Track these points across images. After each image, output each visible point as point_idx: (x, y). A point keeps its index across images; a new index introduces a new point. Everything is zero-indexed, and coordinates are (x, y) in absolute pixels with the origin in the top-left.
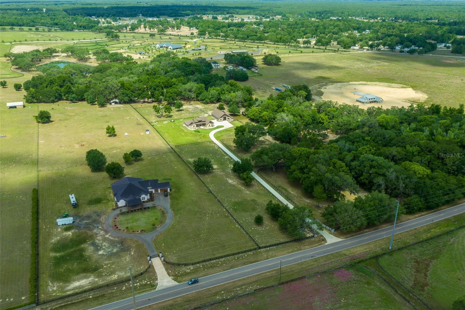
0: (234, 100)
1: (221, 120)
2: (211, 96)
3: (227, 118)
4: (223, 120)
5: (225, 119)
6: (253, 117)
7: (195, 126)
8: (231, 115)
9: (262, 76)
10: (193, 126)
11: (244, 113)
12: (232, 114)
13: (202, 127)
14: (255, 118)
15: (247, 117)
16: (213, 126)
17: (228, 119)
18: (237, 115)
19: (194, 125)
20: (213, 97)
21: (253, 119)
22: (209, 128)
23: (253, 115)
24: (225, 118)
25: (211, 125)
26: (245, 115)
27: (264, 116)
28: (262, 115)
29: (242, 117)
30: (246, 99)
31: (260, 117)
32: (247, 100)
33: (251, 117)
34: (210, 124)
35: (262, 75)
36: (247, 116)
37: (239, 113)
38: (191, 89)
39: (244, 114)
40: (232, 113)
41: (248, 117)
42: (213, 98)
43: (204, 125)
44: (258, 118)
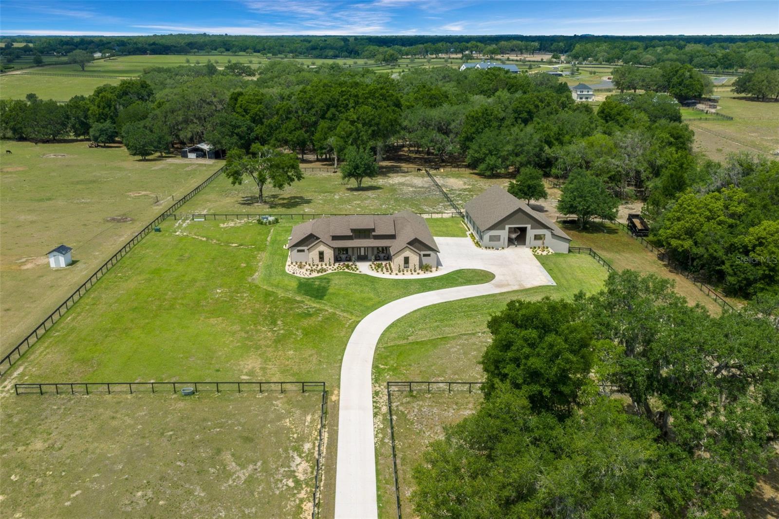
0: (599, 163)
1: (497, 238)
2: (510, 147)
3: (531, 233)
4: (511, 242)
5: (519, 237)
6: (688, 244)
7: (329, 254)
8: (568, 225)
9: (731, 122)
10: (314, 254)
11: (637, 222)
12: (572, 222)
13: (364, 268)
14: (701, 250)
15: (652, 243)
16: (424, 268)
17: (537, 237)
18: (597, 228)
19: (322, 248)
20: (519, 149)
21: (686, 253)
22: (400, 277)
23: (690, 233)
24: (523, 231)
25: (414, 259)
26: (642, 233)
27: (761, 242)
28: (748, 240)
29: (625, 239)
30: (659, 162)
31: (731, 249)
32: (662, 166)
33: (674, 243)
34: (407, 253)
35: (732, 119)
36: (651, 237)
37: (612, 218)
38: (449, 124)
39: (639, 226)
40: (574, 217)
41: (658, 244)
42: (517, 155)
43: (382, 256)
44: (720, 253)
